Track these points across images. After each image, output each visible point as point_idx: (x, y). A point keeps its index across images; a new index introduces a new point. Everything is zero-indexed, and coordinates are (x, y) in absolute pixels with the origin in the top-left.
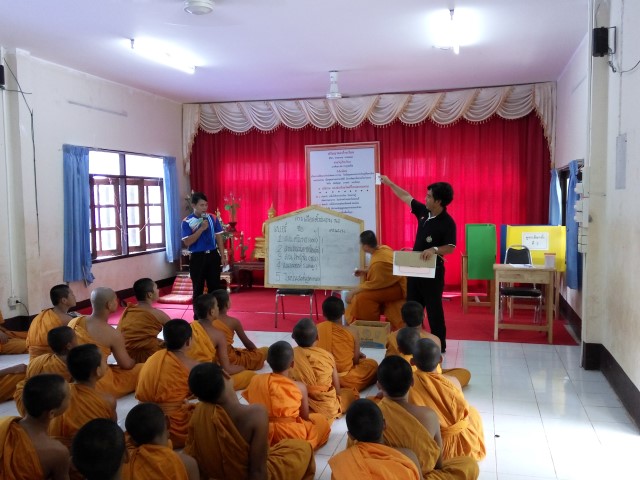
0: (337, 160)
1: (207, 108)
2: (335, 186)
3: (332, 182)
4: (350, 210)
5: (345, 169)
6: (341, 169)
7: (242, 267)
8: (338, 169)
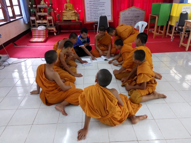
7: (59, 24)
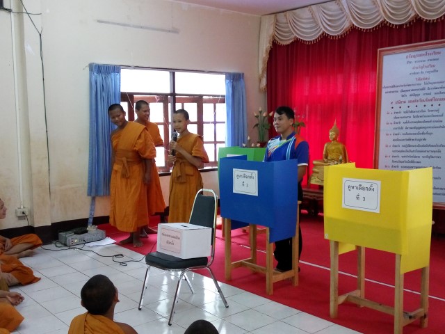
0: (417, 65)
1: (281, 17)
2: (413, 98)
3: (408, 94)
4: (430, 130)
5: (427, 75)
6: (422, 76)
8: (417, 76)
